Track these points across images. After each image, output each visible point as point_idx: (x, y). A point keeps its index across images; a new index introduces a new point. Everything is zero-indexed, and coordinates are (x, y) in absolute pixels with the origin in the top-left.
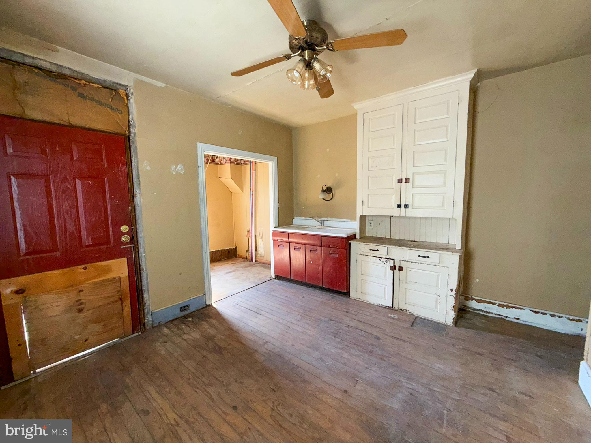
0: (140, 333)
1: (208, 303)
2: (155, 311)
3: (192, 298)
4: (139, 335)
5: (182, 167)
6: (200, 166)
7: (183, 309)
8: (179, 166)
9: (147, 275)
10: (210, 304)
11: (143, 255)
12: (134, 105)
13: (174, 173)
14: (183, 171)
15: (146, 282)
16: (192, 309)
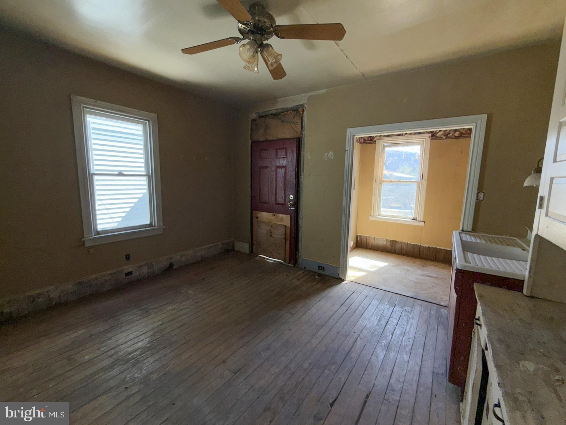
0: (293, 266)
1: (341, 277)
2: (304, 258)
3: (328, 264)
4: (292, 267)
5: (333, 153)
6: (347, 150)
7: (321, 268)
8: (330, 153)
9: (302, 231)
10: (343, 279)
11: (301, 217)
12: (306, 116)
13: (326, 159)
14: (333, 157)
15: (301, 235)
16: (326, 272)
